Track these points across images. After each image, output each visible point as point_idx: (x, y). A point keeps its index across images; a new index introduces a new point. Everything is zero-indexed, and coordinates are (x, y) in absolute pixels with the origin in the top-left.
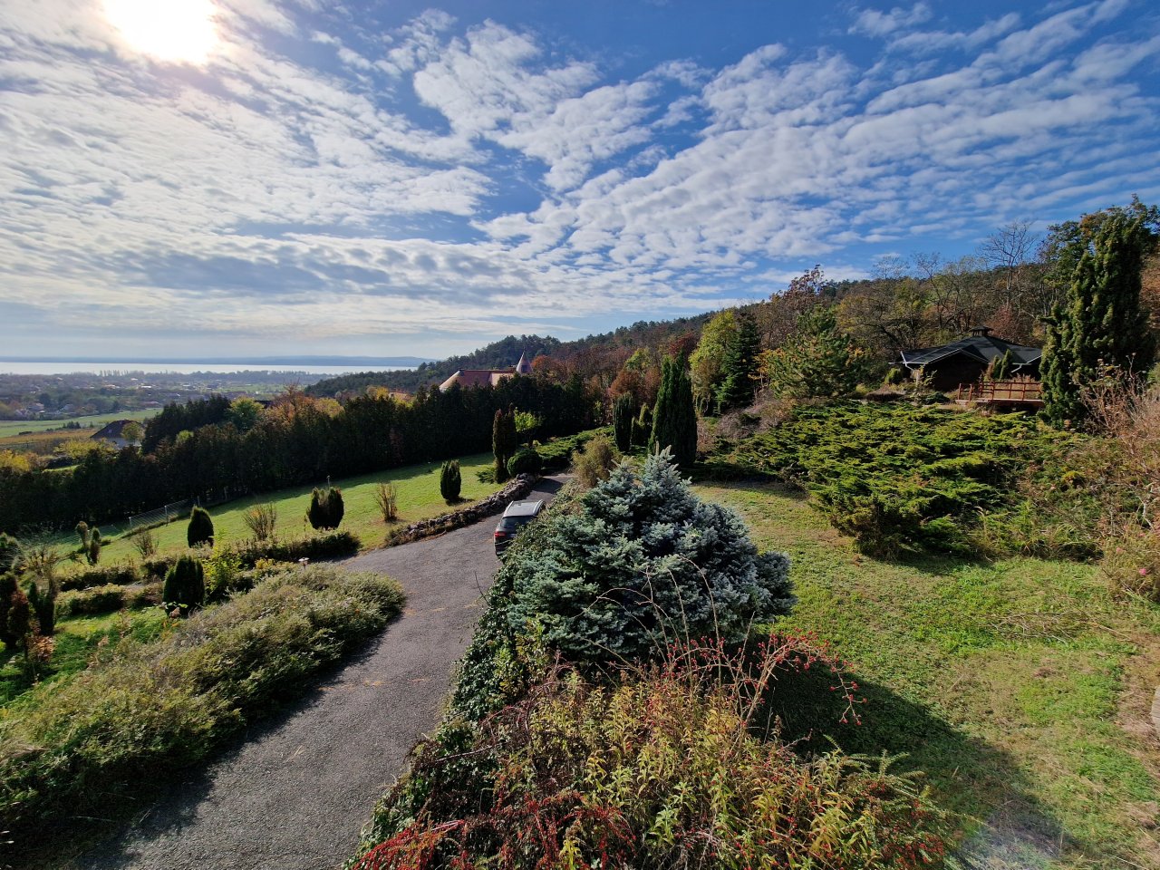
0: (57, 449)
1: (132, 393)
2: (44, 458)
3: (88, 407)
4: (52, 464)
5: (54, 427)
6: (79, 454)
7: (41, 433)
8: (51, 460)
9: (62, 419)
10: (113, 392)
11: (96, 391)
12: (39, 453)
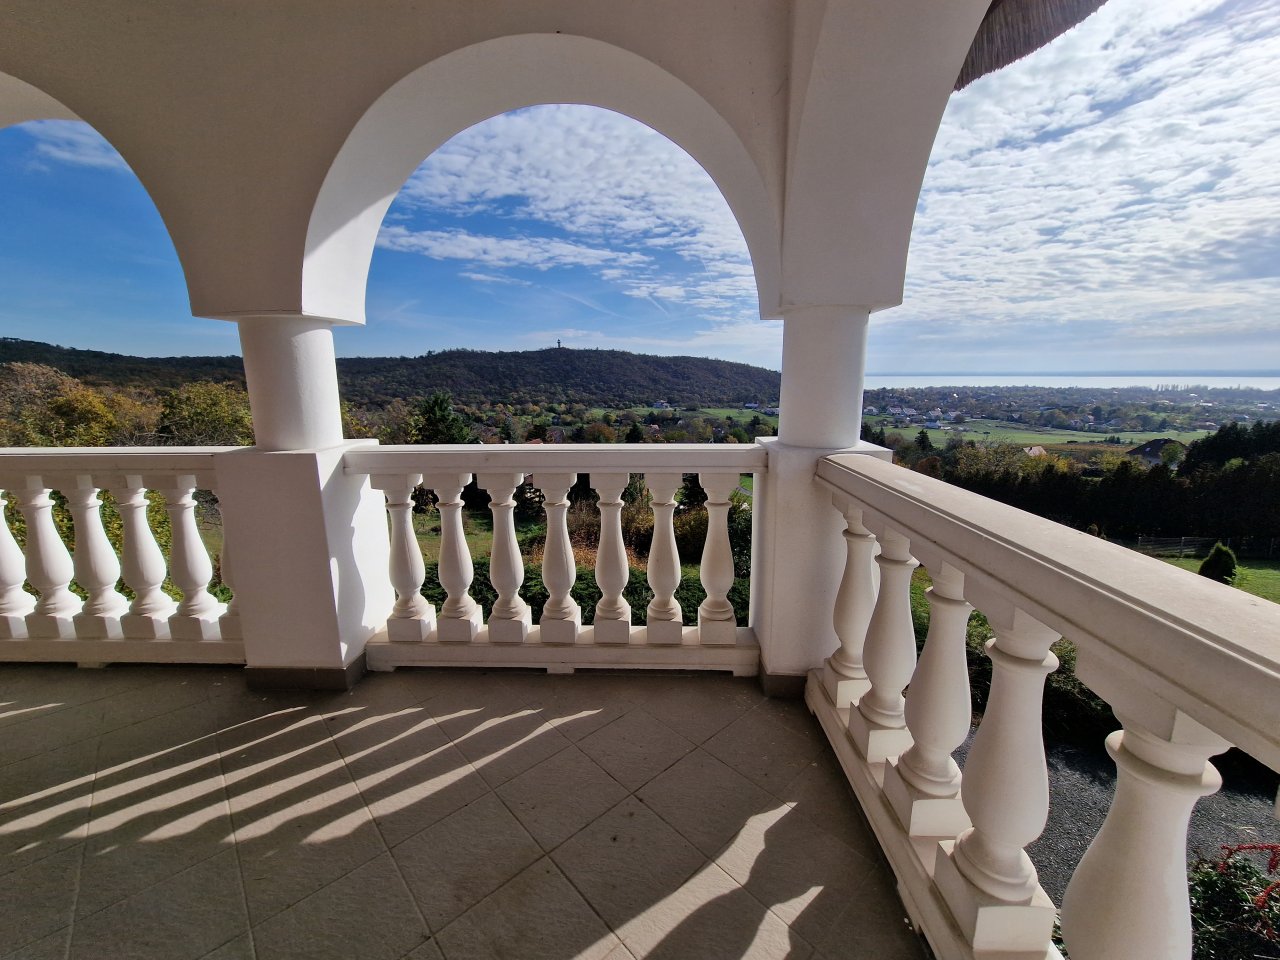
0: (1094, 459)
1: (1188, 410)
2: (1080, 465)
3: (1133, 423)
4: (1085, 472)
5: (1096, 440)
6: (1111, 467)
7: (1084, 443)
8: (1086, 469)
9: (1105, 432)
10: (1165, 409)
11: (1147, 407)
12: (1078, 460)
